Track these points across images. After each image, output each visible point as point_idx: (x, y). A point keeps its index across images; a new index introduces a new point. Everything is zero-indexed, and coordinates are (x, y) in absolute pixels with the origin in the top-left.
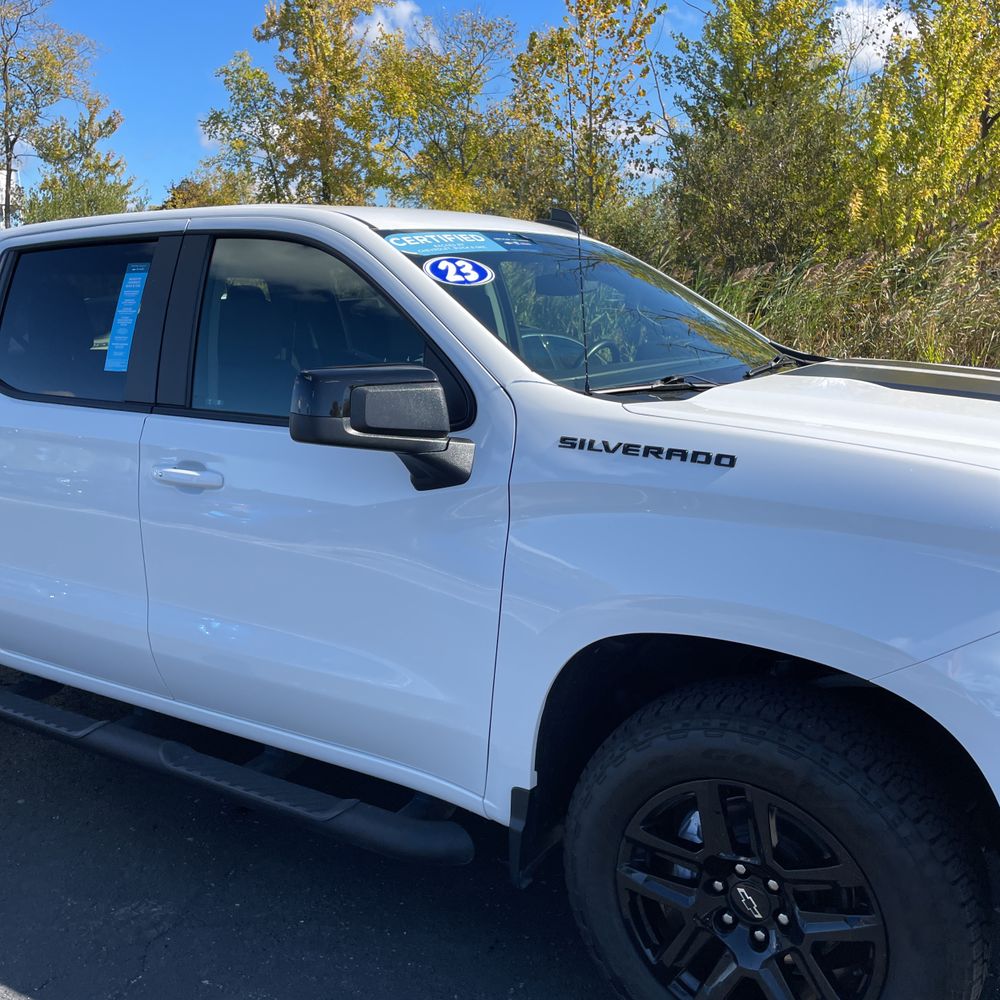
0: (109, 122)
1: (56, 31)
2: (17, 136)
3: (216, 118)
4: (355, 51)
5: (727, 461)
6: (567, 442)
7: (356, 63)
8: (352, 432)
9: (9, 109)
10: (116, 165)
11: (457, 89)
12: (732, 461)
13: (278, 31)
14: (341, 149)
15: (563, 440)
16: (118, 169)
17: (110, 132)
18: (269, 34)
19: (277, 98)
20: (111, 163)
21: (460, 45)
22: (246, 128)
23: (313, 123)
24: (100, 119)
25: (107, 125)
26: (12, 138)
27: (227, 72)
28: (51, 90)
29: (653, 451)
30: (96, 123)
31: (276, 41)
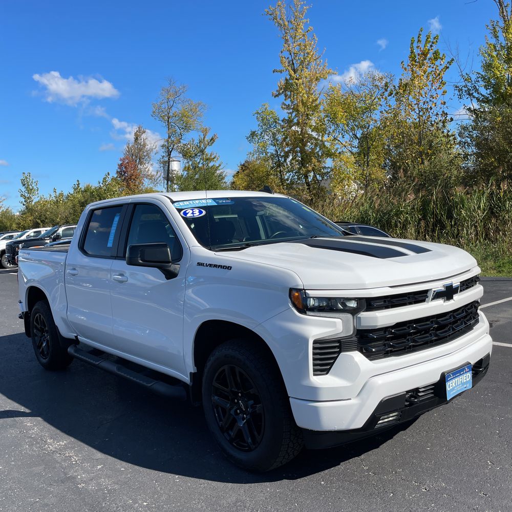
0: (212, 139)
1: (189, 102)
2: (172, 149)
3: (253, 134)
4: (317, 97)
5: (229, 268)
6: (199, 264)
7: (318, 102)
8: (141, 261)
9: (169, 137)
10: (214, 158)
11: (366, 108)
12: (231, 267)
13: (283, 92)
14: (309, 142)
15: (198, 263)
16: (215, 159)
17: (212, 143)
18: (279, 94)
19: (280, 122)
20: (213, 157)
21: (367, 88)
22: (266, 137)
23: (298, 132)
24: (208, 138)
25: (211, 141)
26: (170, 150)
27: (258, 113)
28: (187, 128)
29: (215, 266)
30: (206, 139)
31: (282, 97)
